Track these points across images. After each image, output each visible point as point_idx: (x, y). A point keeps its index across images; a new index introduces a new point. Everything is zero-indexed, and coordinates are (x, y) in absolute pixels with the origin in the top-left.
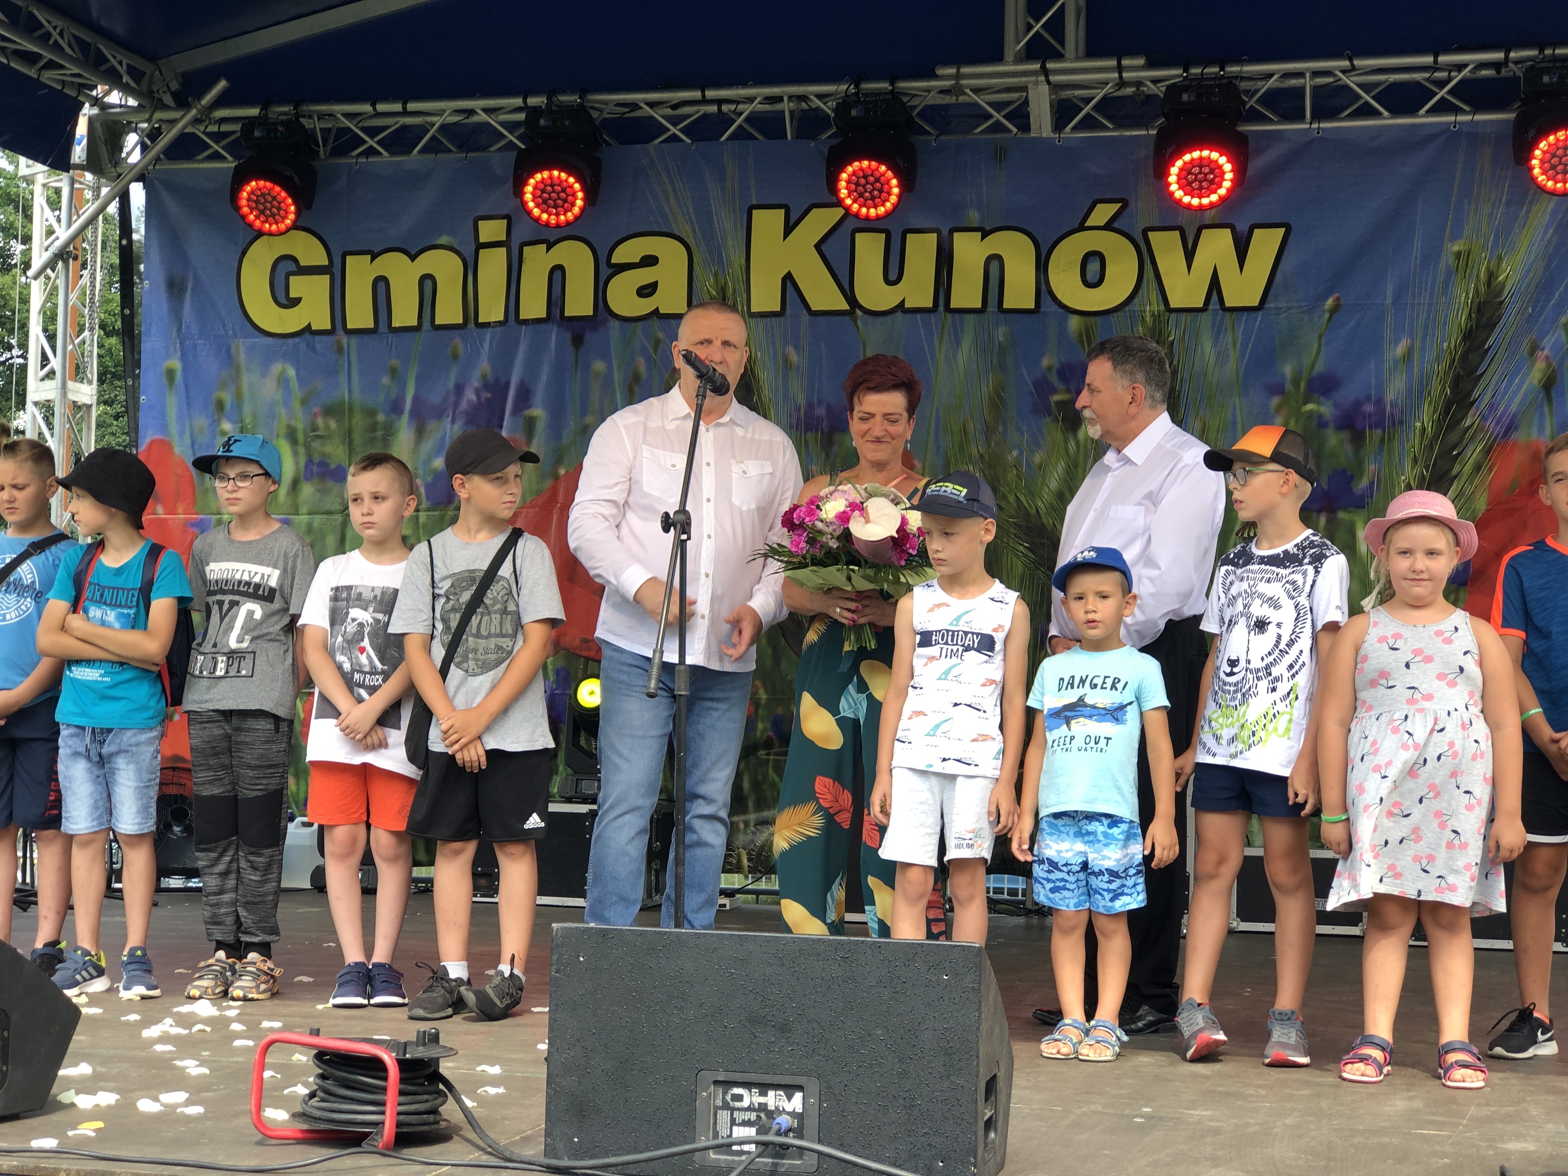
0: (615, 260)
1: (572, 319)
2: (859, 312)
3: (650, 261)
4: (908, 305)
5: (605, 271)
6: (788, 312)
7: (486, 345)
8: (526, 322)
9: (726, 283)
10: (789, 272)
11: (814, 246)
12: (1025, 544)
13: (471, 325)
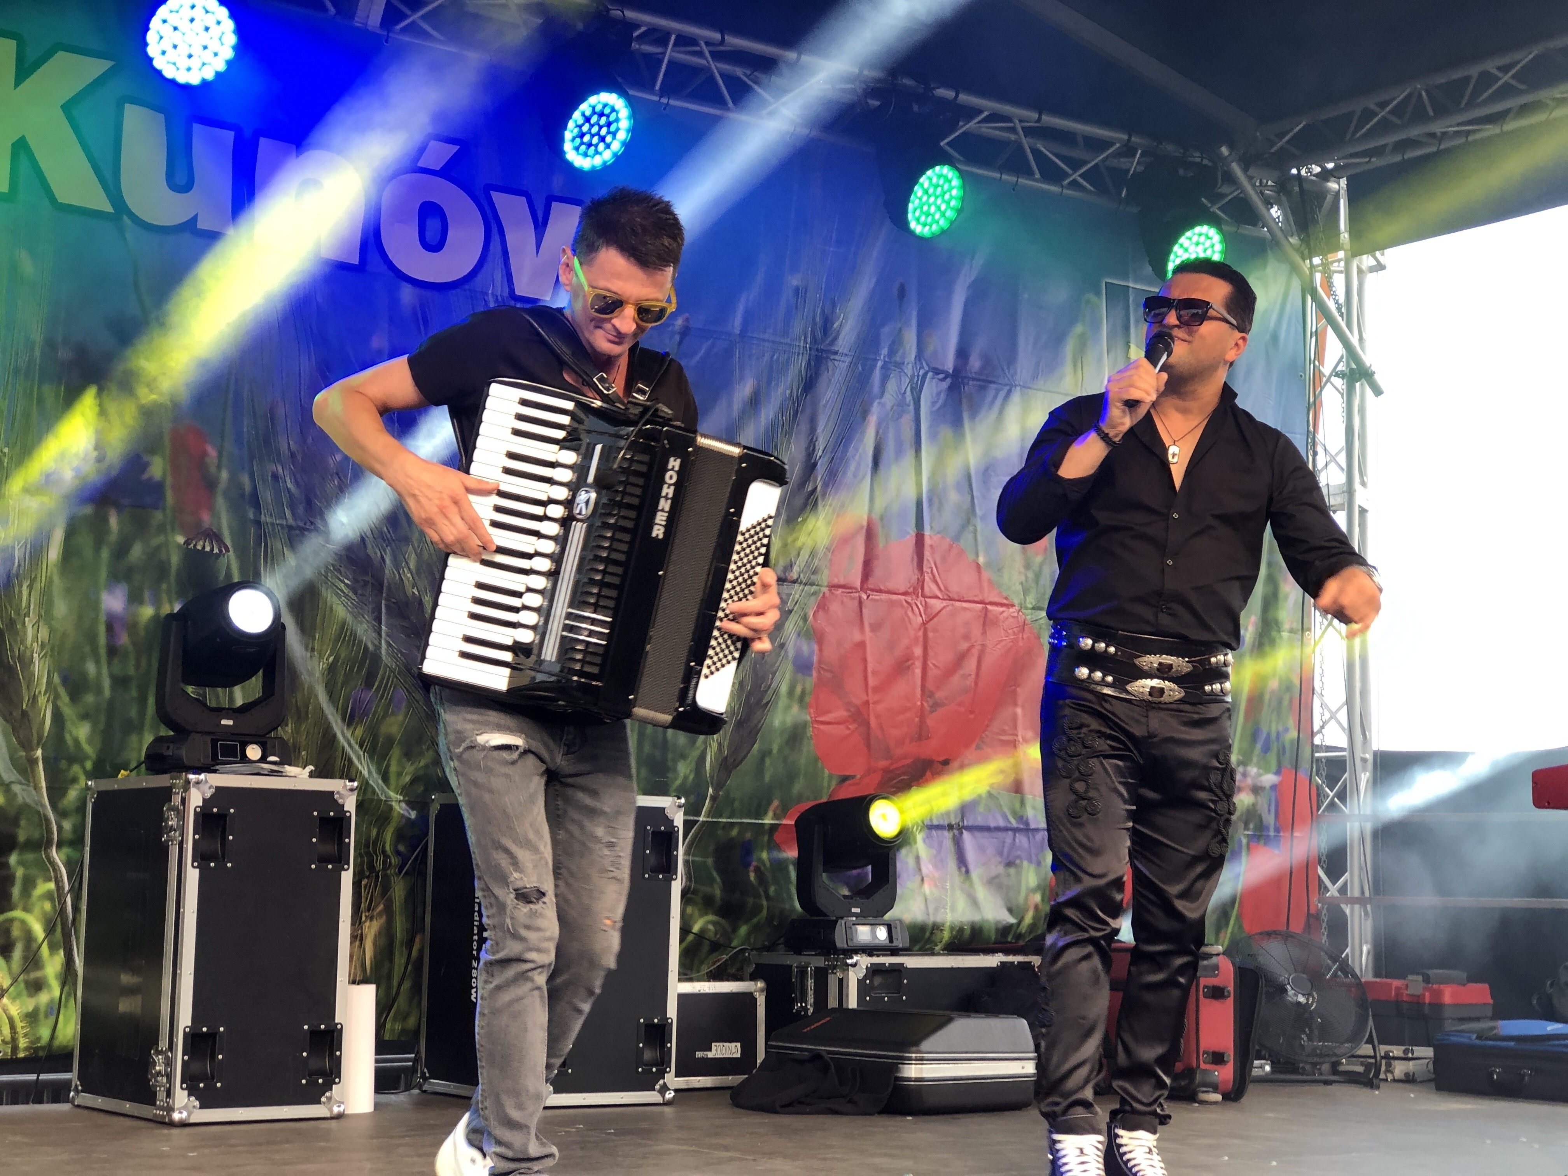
2: (128, 220)
4: (201, 225)
6: (22, 197)
10: (23, 138)
11: (62, 107)
12: (346, 581)
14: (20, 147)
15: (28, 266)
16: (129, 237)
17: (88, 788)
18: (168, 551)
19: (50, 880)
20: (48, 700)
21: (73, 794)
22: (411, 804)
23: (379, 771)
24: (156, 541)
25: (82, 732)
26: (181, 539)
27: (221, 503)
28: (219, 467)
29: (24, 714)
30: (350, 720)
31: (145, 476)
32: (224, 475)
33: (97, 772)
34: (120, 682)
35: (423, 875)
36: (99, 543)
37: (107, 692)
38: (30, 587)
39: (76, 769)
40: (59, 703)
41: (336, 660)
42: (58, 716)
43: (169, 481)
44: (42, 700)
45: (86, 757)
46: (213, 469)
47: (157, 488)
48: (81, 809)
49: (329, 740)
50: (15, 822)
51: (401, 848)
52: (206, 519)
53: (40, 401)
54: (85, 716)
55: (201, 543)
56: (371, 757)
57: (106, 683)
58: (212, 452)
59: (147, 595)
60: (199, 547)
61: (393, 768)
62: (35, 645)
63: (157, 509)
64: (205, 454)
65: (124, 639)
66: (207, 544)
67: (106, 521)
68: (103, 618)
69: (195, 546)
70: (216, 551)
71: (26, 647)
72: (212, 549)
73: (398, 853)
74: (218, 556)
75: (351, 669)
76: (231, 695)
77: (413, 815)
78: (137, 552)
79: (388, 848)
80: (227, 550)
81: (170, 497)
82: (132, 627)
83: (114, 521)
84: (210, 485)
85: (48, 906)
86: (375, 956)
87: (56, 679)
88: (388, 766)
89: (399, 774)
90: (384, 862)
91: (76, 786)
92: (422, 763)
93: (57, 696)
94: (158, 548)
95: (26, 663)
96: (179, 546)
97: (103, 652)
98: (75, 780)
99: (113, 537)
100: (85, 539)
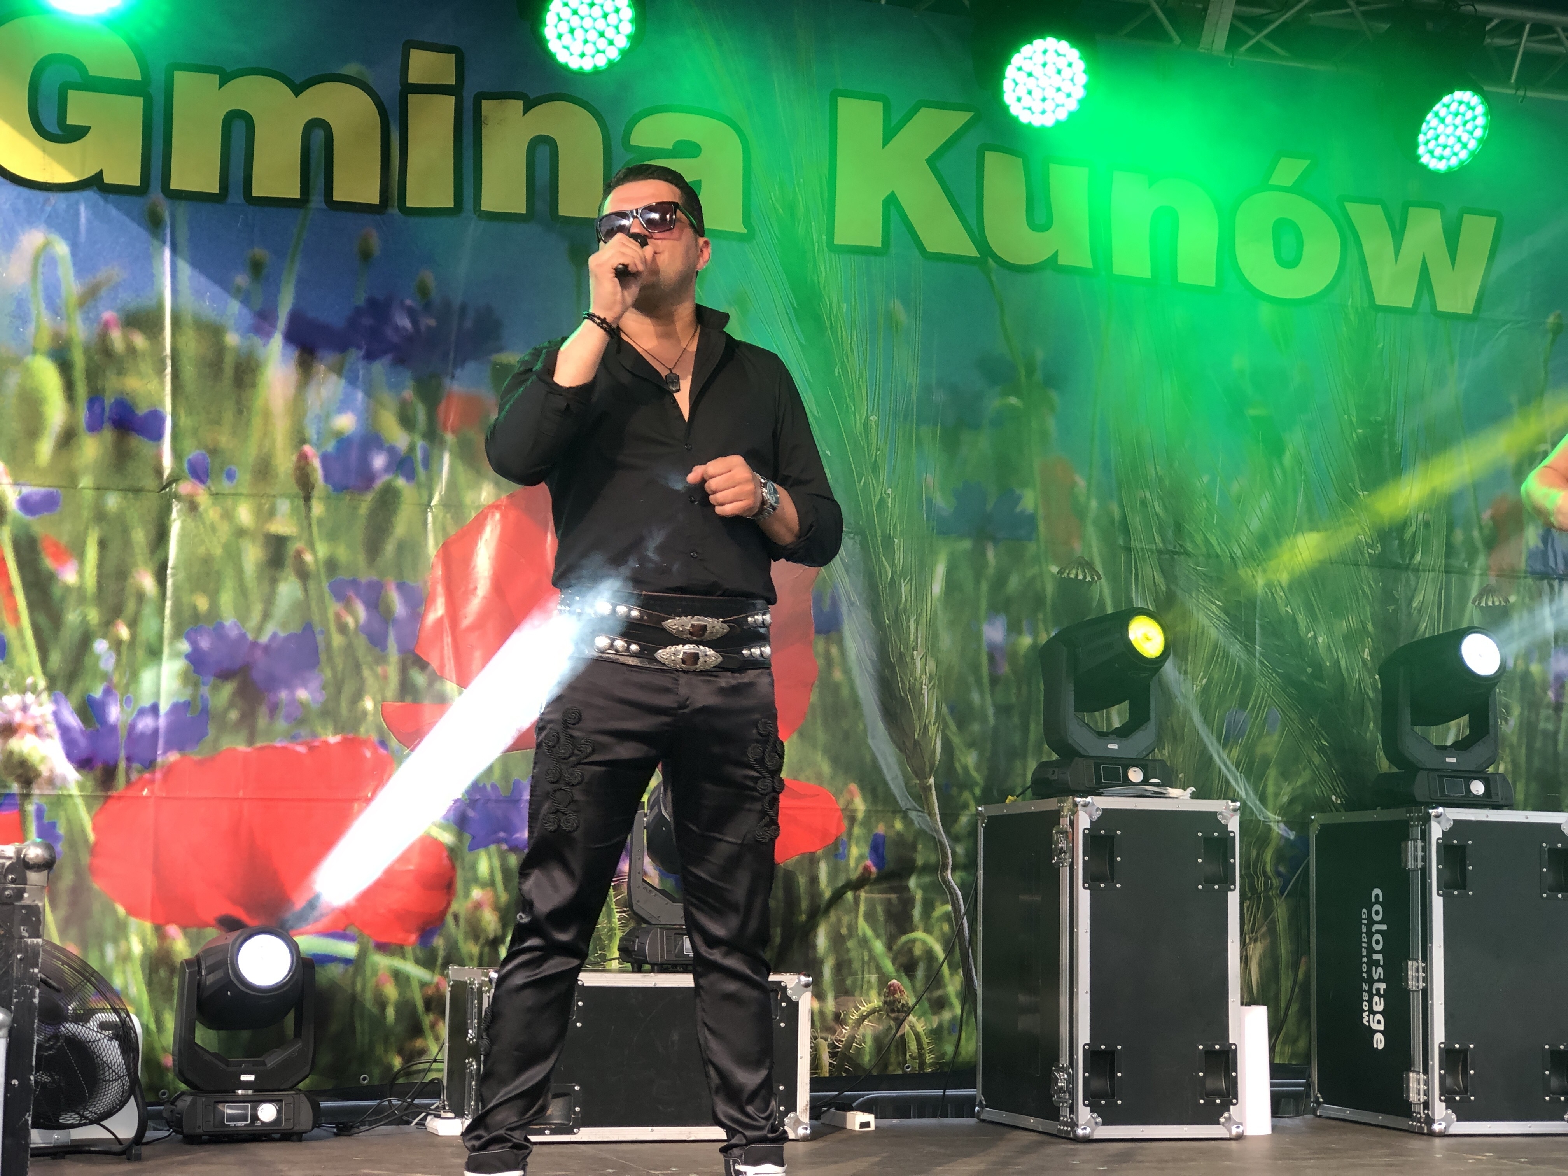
0: (636, 140)
1: (568, 221)
2: (993, 264)
4: (1061, 261)
5: (620, 156)
6: (893, 250)
8: (492, 216)
10: (893, 193)
11: (927, 161)
12: (1218, 602)
13: (394, 210)
14: (891, 202)
15: (902, 316)
16: (994, 278)
17: (978, 813)
18: (1042, 582)
19: (947, 903)
20: (938, 730)
21: (964, 820)
22: (1290, 825)
23: (1256, 791)
24: (1031, 571)
25: (969, 759)
26: (1054, 569)
27: (1091, 532)
28: (1088, 497)
29: (916, 743)
30: (1226, 742)
31: (1018, 509)
32: (1094, 504)
33: (986, 798)
34: (1003, 710)
35: (1306, 895)
36: (978, 576)
37: (992, 721)
38: (917, 622)
39: (966, 795)
40: (948, 733)
41: (1209, 682)
42: (947, 745)
43: (1041, 513)
44: (932, 729)
45: (977, 784)
46: (1082, 499)
47: (1030, 521)
48: (973, 833)
49: (1207, 762)
50: (914, 848)
51: (1282, 869)
52: (1078, 549)
53: (919, 442)
54: (971, 745)
55: (1074, 572)
56: (1248, 779)
57: (991, 711)
58: (1081, 482)
59: (1024, 624)
60: (1072, 576)
61: (1271, 789)
62: (924, 677)
63: (1030, 540)
64: (1074, 484)
65: (1005, 669)
66: (1080, 572)
67: (983, 554)
68: (984, 649)
69: (1068, 574)
70: (1088, 579)
71: (915, 680)
72: (1085, 577)
73: (1278, 874)
74: (1090, 583)
75: (1225, 691)
76: (1109, 718)
77: (1292, 836)
78: (1014, 583)
79: (1268, 869)
80: (1100, 578)
81: (1042, 527)
82: (1012, 656)
83: (991, 555)
84: (1080, 513)
85: (946, 927)
86: (1261, 977)
87: (945, 709)
88: (1265, 785)
89: (1277, 795)
90: (1266, 883)
91: (967, 812)
92: (1299, 783)
93: (946, 726)
94: (1033, 578)
95: (916, 694)
96: (1053, 575)
97: (986, 680)
98: (965, 806)
99: (991, 571)
100: (965, 574)
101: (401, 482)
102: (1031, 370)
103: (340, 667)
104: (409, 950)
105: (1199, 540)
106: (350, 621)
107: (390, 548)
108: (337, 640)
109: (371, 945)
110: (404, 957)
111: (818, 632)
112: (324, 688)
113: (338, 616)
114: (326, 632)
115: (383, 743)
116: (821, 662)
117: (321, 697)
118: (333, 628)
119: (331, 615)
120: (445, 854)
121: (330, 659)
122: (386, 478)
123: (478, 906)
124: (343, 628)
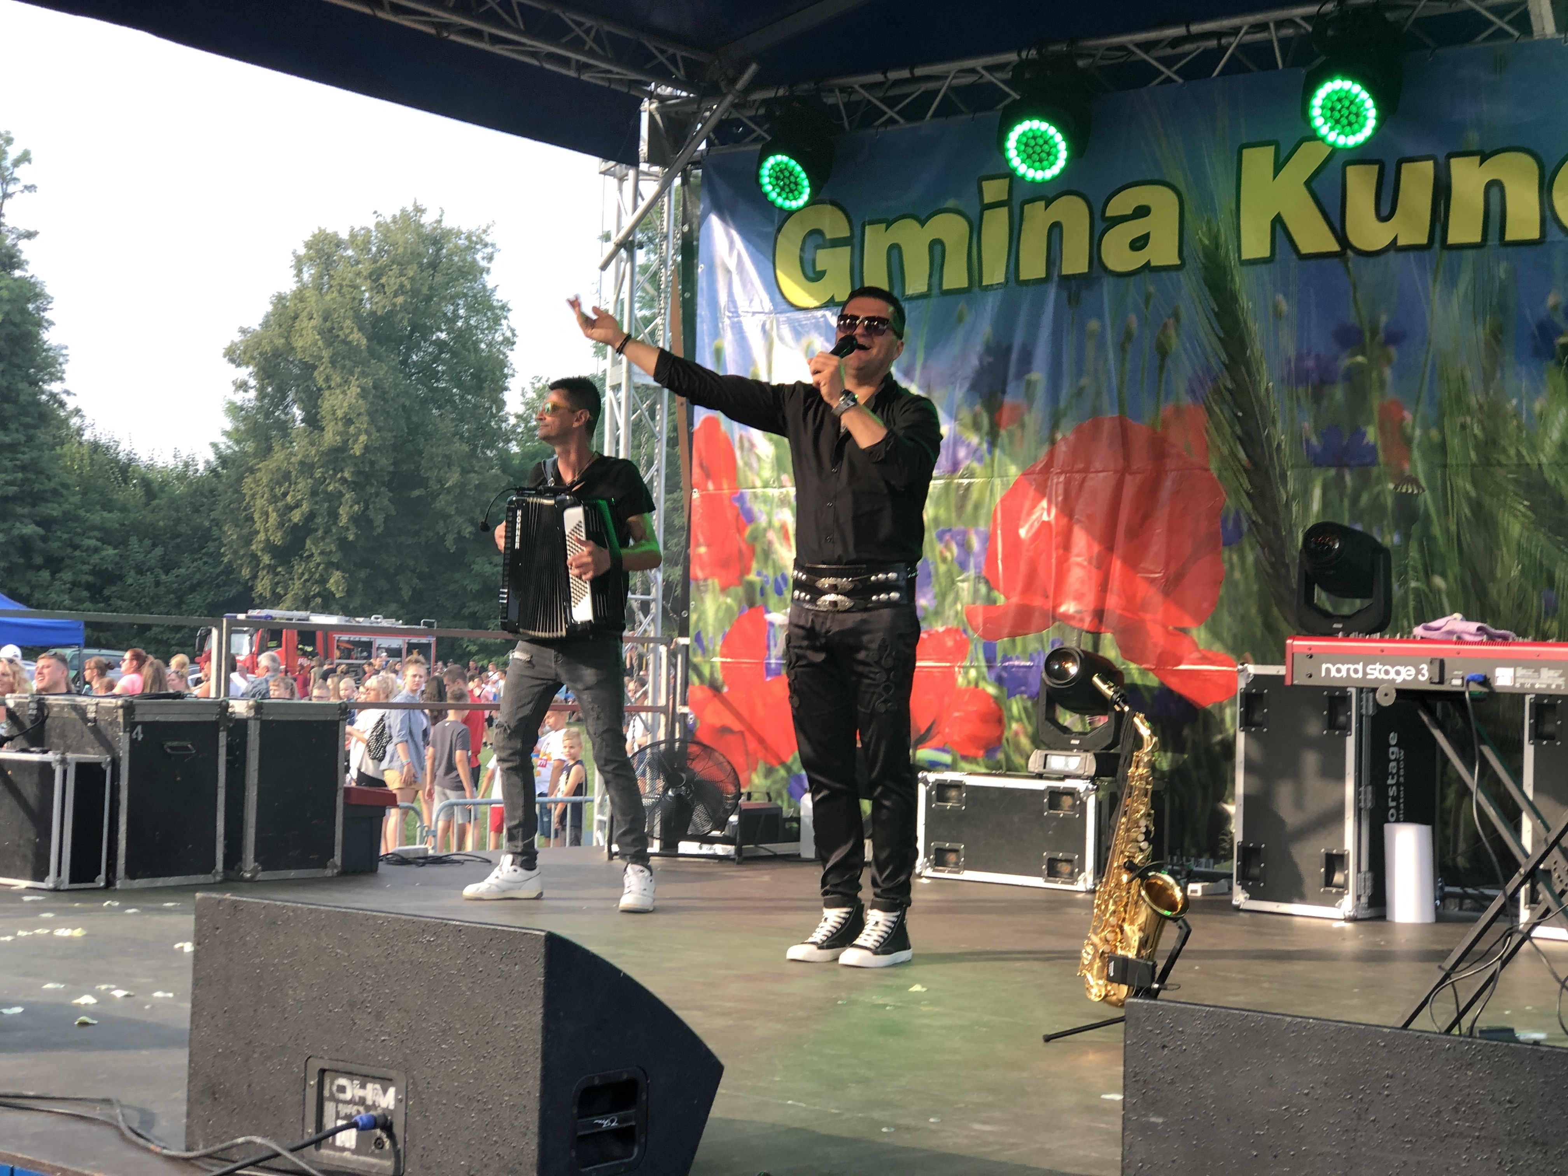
0: (1110, 212)
1: (1068, 278)
2: (1350, 253)
3: (1142, 212)
4: (1401, 242)
5: (1100, 226)
6: (1278, 257)
7: (989, 308)
8: (1027, 283)
9: (1219, 230)
10: (1279, 214)
11: (1305, 184)
12: (1524, 502)
13: (976, 289)
14: (1277, 221)
15: (1284, 305)
16: (1350, 265)
18: (1384, 497)
24: (1377, 489)
26: (1391, 486)
27: (1416, 454)
28: (1413, 427)
32: (1418, 432)
41: (1523, 568)
43: (1377, 444)
46: (1409, 430)
47: (1373, 449)
52: (1407, 469)
53: (1298, 399)
55: (1405, 487)
58: (1408, 416)
60: (1404, 491)
63: (1374, 465)
64: (1403, 419)
66: (1409, 487)
67: (1343, 478)
69: (1401, 489)
70: (1416, 491)
72: (1413, 491)
74: (1417, 495)
75: (1536, 574)
78: (1365, 499)
80: (1423, 490)
81: (1381, 456)
83: (1348, 478)
84: (1408, 441)
94: (1378, 496)
96: (1391, 491)
99: (1349, 490)
100: (1333, 494)
101: (975, 465)
102: (1374, 333)
103: (944, 584)
104: (980, 760)
105: (1512, 452)
106: (948, 555)
107: (969, 507)
108: (942, 568)
109: (958, 757)
110: (978, 764)
111: (1224, 544)
112: (935, 597)
113: (941, 553)
114: (935, 563)
115: (965, 631)
116: (1226, 566)
117: (934, 603)
118: (939, 560)
119: (937, 553)
120: (992, 701)
121: (938, 579)
122: (967, 462)
123: (1016, 734)
124: (944, 560)
